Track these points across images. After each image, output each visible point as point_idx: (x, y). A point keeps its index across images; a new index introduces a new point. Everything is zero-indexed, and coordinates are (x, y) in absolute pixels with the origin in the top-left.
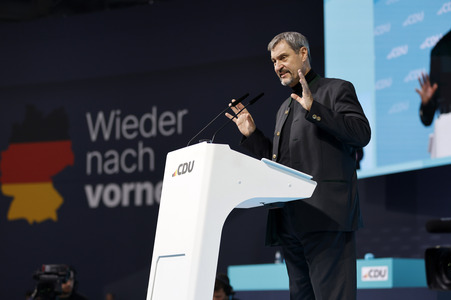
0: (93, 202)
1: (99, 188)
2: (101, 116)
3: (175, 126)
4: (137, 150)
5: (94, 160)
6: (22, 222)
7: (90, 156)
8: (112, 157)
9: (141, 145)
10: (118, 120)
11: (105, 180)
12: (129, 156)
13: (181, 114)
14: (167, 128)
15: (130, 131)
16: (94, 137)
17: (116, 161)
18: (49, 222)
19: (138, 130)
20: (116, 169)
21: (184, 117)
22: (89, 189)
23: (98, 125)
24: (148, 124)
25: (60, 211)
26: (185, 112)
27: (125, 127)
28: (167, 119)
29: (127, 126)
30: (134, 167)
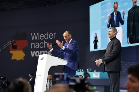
0: (33, 55)
1: (34, 52)
2: (35, 34)
3: (53, 37)
4: (44, 43)
5: (33, 45)
6: (15, 60)
7: (32, 44)
8: (37, 44)
9: (44, 41)
10: (39, 35)
11: (36, 50)
12: (42, 44)
13: (54, 34)
14: (51, 37)
15: (42, 38)
16: (33, 39)
17: (38, 45)
18: (22, 60)
19: (44, 37)
20: (38, 47)
21: (55, 34)
22: (32, 52)
23: (34, 36)
24: (46, 36)
25: (24, 58)
26: (55, 33)
27: (40, 37)
28: (51, 35)
29: (41, 37)
30: (43, 47)
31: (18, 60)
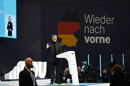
1: (89, 37)
2: (89, 16)
3: (111, 22)
4: (100, 28)
5: (87, 28)
7: (85, 28)
8: (92, 28)
9: (101, 26)
10: (94, 17)
11: (91, 35)
13: (112, 19)
14: (109, 22)
15: (97, 22)
16: (87, 22)
17: (93, 30)
19: (100, 21)
20: (93, 32)
22: (85, 37)
23: (88, 19)
24: (103, 20)
26: (114, 18)
28: (108, 19)
29: (97, 20)
30: (99, 32)
31: (69, 47)
